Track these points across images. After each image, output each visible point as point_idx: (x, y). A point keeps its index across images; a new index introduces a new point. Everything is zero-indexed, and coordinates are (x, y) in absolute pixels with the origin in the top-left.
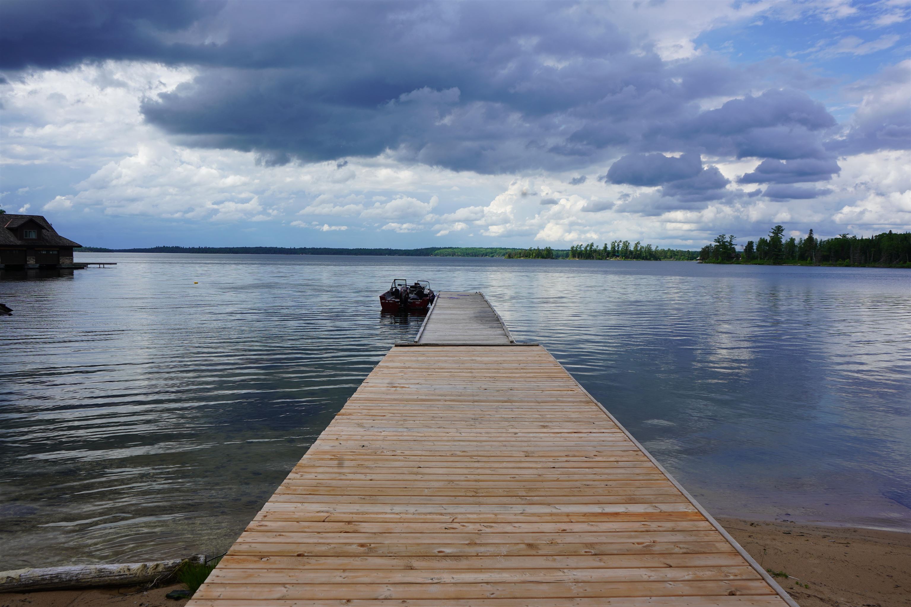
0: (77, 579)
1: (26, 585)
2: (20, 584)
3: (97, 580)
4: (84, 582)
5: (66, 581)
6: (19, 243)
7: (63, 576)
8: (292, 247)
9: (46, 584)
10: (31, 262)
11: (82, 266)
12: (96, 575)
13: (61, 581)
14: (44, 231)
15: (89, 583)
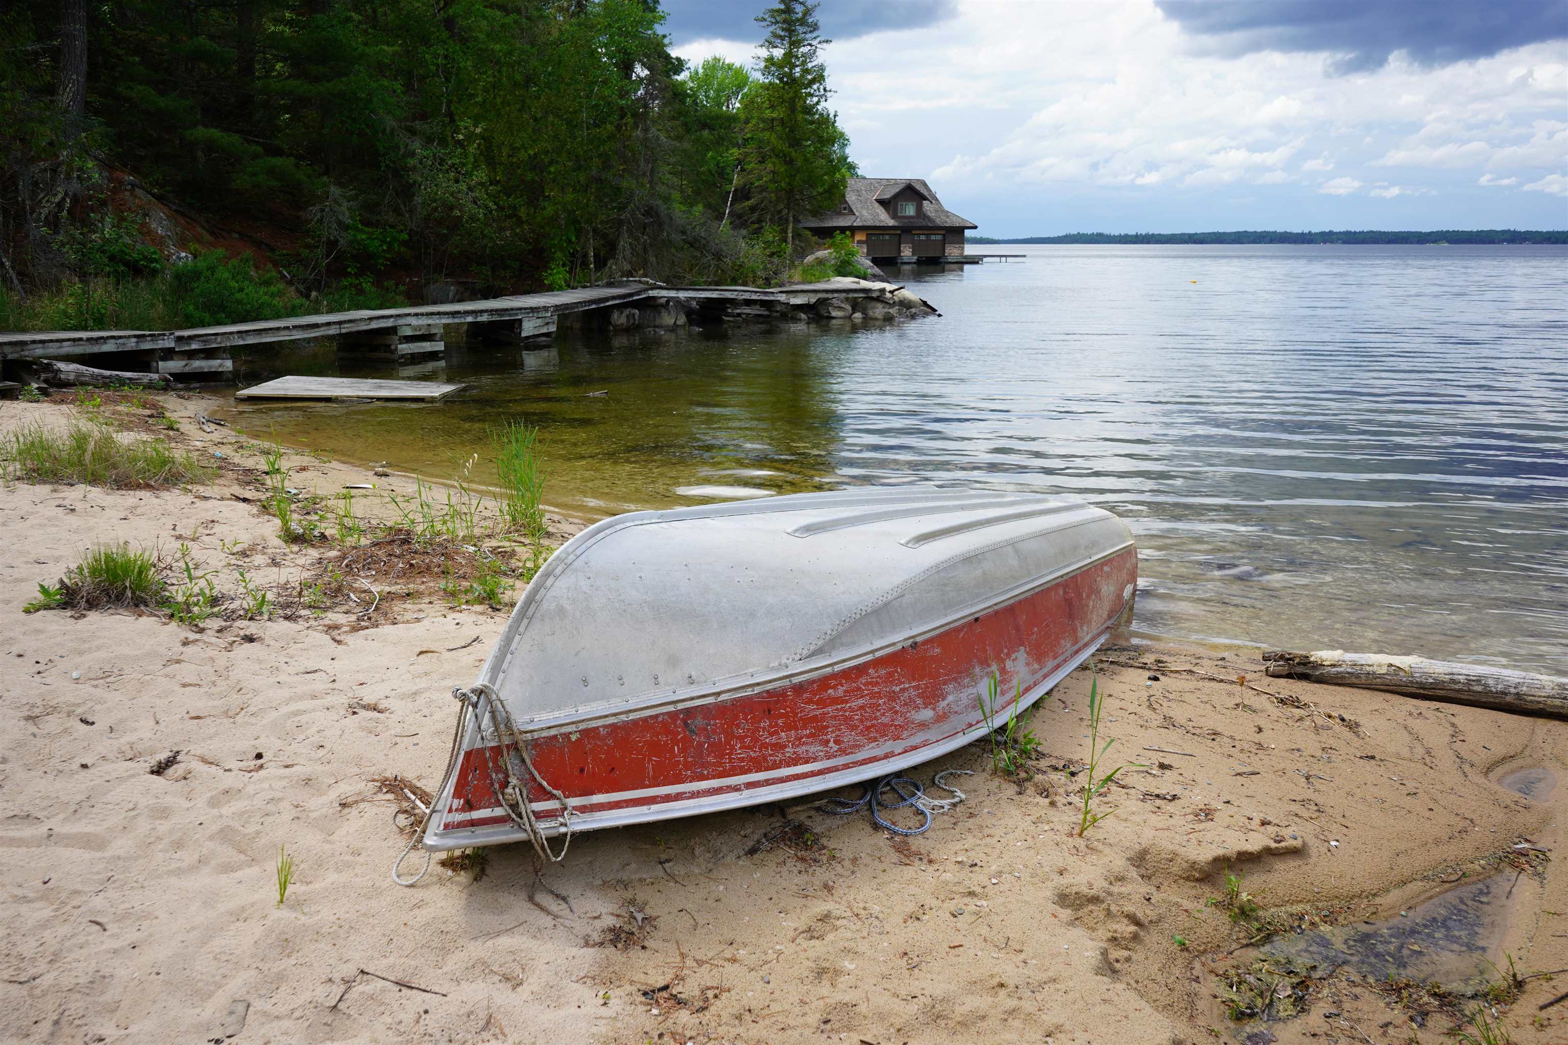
0: (1518, 694)
1: (1422, 686)
2: (1411, 682)
3: (1557, 702)
4: (1531, 702)
5: (1497, 693)
6: (891, 223)
7: (1491, 682)
8: (1306, 231)
9: (1458, 691)
10: (907, 252)
11: (975, 260)
12: (1553, 692)
13: (1487, 692)
14: (925, 203)
15: (1541, 706)
